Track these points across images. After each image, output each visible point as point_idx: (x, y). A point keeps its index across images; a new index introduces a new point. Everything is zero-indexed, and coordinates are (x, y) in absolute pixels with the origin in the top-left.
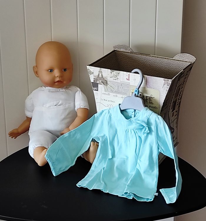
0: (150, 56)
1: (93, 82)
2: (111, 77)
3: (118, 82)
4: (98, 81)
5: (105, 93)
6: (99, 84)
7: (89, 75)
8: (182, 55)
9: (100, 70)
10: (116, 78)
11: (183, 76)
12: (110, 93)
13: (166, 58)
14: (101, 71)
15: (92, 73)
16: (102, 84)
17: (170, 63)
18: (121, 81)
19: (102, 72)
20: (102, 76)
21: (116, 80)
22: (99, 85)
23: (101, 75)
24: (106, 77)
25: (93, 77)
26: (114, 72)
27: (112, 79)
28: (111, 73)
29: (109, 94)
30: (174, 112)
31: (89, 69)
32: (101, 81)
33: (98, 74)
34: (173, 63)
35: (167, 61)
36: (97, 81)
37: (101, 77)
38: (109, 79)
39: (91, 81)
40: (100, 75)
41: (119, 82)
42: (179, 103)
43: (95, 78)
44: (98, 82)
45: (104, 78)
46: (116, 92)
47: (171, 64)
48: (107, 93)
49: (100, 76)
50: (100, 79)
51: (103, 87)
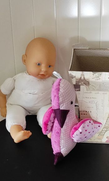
1: (75, 84)
2: (93, 78)
5: (87, 92)
6: (81, 85)
9: (83, 73)
10: (98, 79)
15: (74, 77)
16: (84, 85)
23: (83, 77)
24: (88, 79)
28: (94, 75)
29: (91, 93)
31: (71, 73)
32: (83, 83)
33: (80, 77)
36: (79, 83)
43: (77, 81)
45: (86, 80)
46: (97, 90)
50: (82, 81)
51: (85, 87)
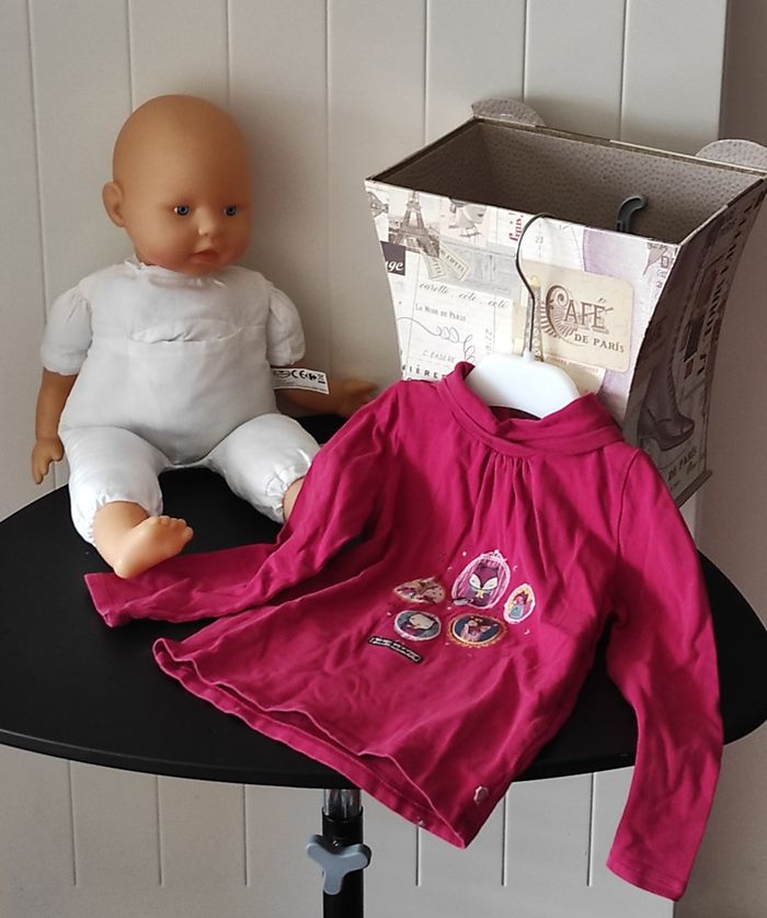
0: (611, 145)
1: (387, 240)
2: (451, 227)
3: (478, 244)
4: (405, 241)
5: (430, 282)
6: (409, 250)
7: (374, 214)
8: (728, 146)
9: (413, 197)
10: (471, 231)
11: (728, 228)
12: (449, 286)
13: (667, 156)
14: (418, 203)
15: (384, 208)
16: (421, 250)
17: (686, 173)
18: (487, 243)
19: (421, 204)
20: (420, 220)
21: (472, 237)
22: (407, 253)
23: (415, 217)
24: (433, 226)
25: (387, 225)
26: (464, 208)
27: (455, 234)
28: (455, 211)
29: (443, 290)
30: (692, 361)
31: (374, 191)
32: (415, 239)
33: (403, 214)
34: (694, 176)
35: (672, 166)
36: (401, 237)
37: (416, 224)
38: (445, 234)
39: (381, 239)
40: (413, 216)
41: (483, 246)
42: (712, 324)
43: (395, 227)
44: (405, 243)
45: (426, 230)
46: (469, 283)
47: (689, 179)
48: (438, 284)
49: (411, 219)
50: (413, 230)
51: (422, 261)
